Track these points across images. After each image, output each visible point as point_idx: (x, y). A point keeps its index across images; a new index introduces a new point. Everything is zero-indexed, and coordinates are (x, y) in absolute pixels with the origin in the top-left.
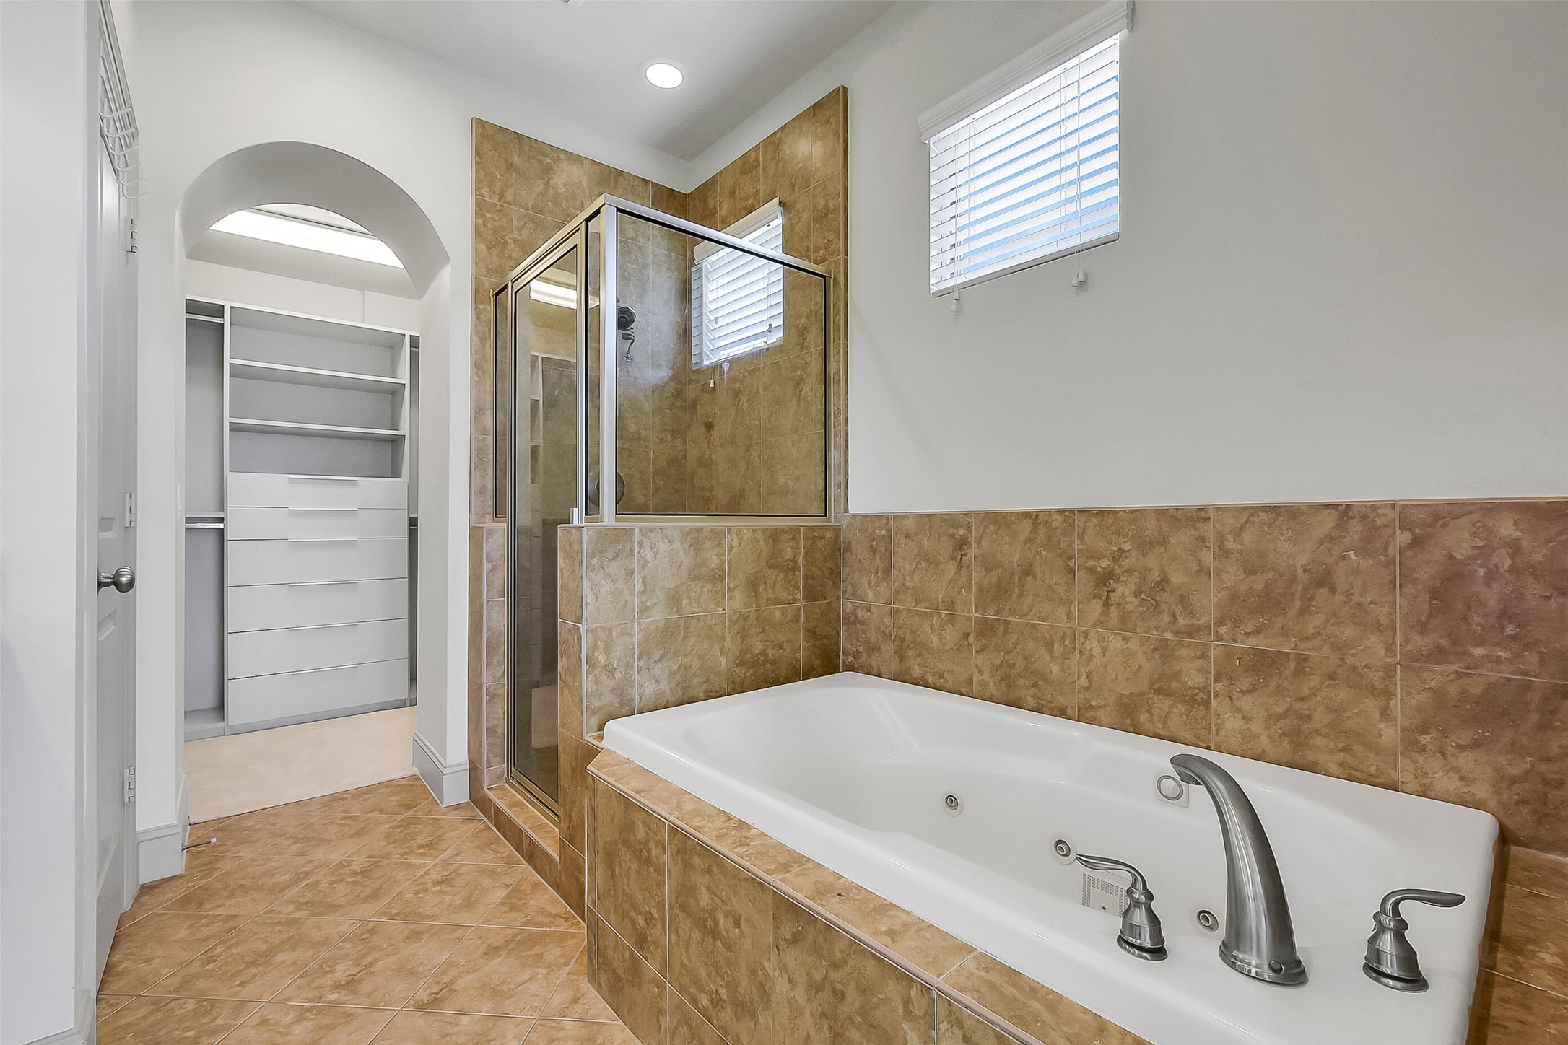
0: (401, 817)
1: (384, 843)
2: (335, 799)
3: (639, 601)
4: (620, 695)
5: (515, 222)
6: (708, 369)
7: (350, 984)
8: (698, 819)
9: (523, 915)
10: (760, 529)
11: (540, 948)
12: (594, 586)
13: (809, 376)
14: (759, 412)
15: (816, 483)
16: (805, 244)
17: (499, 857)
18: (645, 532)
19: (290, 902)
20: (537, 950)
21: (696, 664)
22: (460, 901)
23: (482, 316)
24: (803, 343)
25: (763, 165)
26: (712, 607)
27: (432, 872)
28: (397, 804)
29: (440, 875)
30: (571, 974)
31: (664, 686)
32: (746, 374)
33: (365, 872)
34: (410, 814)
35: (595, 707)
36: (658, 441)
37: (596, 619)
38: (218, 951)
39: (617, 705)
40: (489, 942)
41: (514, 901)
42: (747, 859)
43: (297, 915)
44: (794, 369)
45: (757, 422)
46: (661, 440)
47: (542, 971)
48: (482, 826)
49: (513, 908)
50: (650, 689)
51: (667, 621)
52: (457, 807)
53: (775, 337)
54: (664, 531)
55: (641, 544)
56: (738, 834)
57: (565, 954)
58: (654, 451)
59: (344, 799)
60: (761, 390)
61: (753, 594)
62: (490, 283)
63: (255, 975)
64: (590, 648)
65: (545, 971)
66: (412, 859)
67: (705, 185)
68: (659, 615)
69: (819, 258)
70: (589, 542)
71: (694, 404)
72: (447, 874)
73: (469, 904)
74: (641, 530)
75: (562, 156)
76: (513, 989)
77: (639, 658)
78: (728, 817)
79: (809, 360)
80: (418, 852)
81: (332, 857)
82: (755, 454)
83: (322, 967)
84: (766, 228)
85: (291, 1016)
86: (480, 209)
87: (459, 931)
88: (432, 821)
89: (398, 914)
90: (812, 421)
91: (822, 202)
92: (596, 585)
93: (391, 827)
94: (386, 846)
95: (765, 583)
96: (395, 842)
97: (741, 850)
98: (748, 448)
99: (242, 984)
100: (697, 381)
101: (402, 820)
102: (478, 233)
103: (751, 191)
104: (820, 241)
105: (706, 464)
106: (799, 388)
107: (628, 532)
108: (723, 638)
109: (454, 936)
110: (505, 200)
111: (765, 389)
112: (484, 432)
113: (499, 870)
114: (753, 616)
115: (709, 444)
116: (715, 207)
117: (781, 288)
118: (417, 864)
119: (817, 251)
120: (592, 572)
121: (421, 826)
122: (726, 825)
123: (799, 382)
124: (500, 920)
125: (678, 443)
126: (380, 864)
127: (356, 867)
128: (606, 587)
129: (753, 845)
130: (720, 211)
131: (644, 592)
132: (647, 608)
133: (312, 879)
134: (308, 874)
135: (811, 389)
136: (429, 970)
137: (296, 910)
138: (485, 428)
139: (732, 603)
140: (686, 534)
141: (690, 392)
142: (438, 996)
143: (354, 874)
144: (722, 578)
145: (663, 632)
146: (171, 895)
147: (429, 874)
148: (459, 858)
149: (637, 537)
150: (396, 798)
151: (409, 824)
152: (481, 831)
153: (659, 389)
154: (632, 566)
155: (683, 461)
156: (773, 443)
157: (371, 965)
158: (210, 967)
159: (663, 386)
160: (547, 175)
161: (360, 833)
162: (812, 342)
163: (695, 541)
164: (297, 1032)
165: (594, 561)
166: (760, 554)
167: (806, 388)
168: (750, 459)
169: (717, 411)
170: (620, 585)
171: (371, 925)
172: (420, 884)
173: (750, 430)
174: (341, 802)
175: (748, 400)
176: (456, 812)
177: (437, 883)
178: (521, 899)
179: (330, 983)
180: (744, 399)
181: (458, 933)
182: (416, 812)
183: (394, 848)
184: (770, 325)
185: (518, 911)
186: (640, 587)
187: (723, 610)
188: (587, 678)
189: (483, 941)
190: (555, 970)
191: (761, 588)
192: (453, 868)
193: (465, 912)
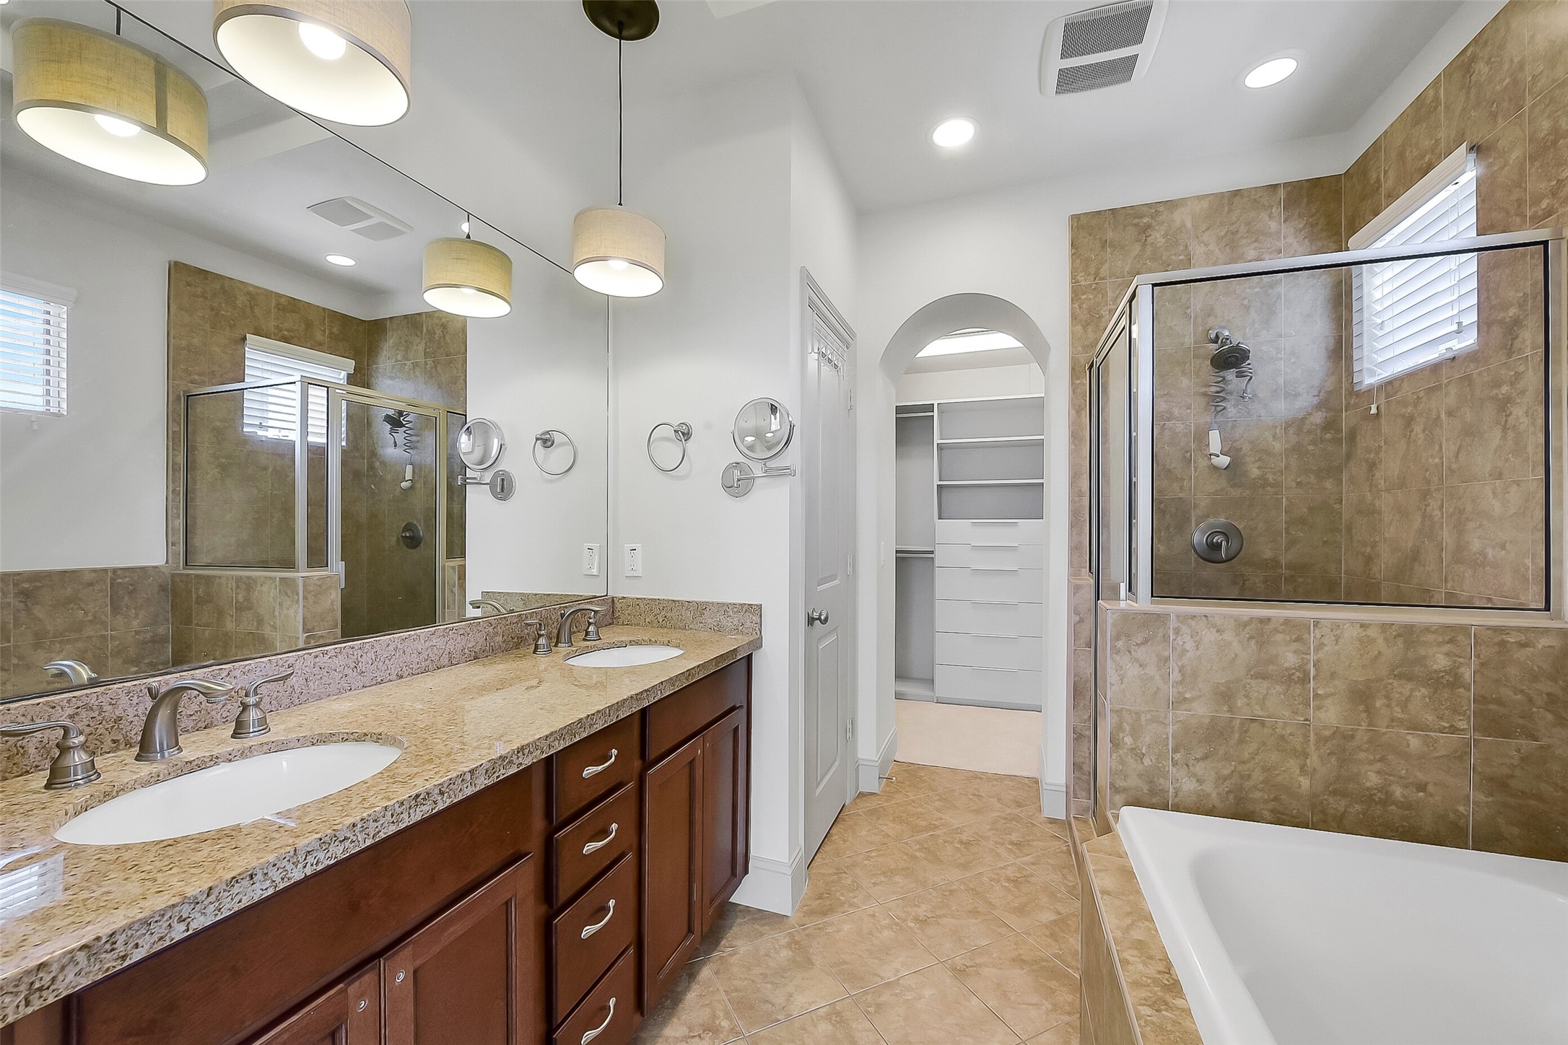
0: (1008, 811)
1: (989, 827)
2: (976, 776)
3: (1175, 690)
4: (1150, 782)
5: (1110, 294)
6: (1370, 391)
7: (923, 922)
8: (1135, 952)
9: (1057, 947)
10: (1376, 625)
11: (1057, 984)
12: (1119, 668)
13: (1523, 392)
14: (1441, 446)
15: (1534, 555)
16: (1515, 196)
17: (1065, 883)
18: (1182, 618)
19: (918, 842)
20: (1053, 984)
21: (1258, 776)
22: (1017, 905)
23: (1078, 390)
24: (1512, 345)
25: (1445, 103)
26: (1287, 714)
27: (1009, 868)
28: (1012, 799)
29: (1014, 874)
30: (1070, 1025)
31: (1208, 787)
32: (1421, 394)
33: (967, 844)
34: (1017, 811)
35: (1120, 787)
36: (1294, 485)
37: (1121, 700)
38: (873, 854)
39: (1146, 791)
40: (1021, 952)
41: (1057, 929)
42: (1143, 1024)
43: (918, 854)
44: (1497, 384)
45: (1437, 460)
46: (1299, 484)
47: (1047, 1005)
48: (1065, 848)
49: (1053, 936)
50: (1189, 786)
51: (1213, 718)
52: (1053, 821)
53: (1469, 340)
54: (1210, 619)
55: (1177, 631)
56: (1160, 994)
57: (1073, 1004)
58: (1287, 498)
59: (981, 779)
60: (1443, 416)
61: (1361, 708)
62: (1083, 359)
63: (882, 882)
64: (1115, 728)
65: (1050, 1007)
66: (1002, 851)
67: (1365, 156)
68: (1202, 710)
69: (1540, 213)
70: (1114, 625)
71: (1352, 436)
72: (1018, 876)
73: (1021, 911)
74: (1178, 617)
75: (1161, 209)
76: (1019, 1004)
77: (1175, 750)
78: (1168, 968)
79: (1522, 368)
80: (1008, 846)
81: (954, 821)
82: (1434, 504)
83: (914, 899)
84: (1452, 188)
85: (886, 922)
86: (1076, 293)
87: (1004, 929)
88: (1030, 825)
89: (972, 890)
90: (1528, 461)
91: (1546, 125)
92: (1122, 667)
93: (999, 817)
94: (989, 830)
95: (1387, 697)
96: (997, 830)
97: (1145, 1011)
98: (1425, 495)
99: (875, 884)
100: (1356, 406)
101: (1009, 814)
102: (1074, 317)
103: (1427, 143)
104: (1543, 186)
105: (1371, 512)
106: (1504, 411)
107: (1161, 618)
108: (1306, 755)
109: (999, 930)
110: (1100, 278)
111: (1450, 414)
112: (1080, 495)
113: (1059, 895)
114: (1362, 736)
115: (1371, 486)
116: (1378, 180)
117: (1475, 269)
118: (1003, 856)
119: (1536, 200)
120: (1117, 654)
121: (1019, 826)
122: (1159, 976)
123: (1504, 405)
124: (1038, 939)
125: (1329, 484)
126: (980, 843)
127: (964, 837)
128: (1133, 671)
129: (1164, 1015)
130: (1385, 182)
131: (1181, 682)
132: (1185, 699)
133: (936, 832)
134: (936, 827)
135: (1525, 414)
136: (971, 946)
137: (920, 850)
138: (1081, 491)
139: (1321, 714)
140: (1242, 625)
141: (1347, 420)
142: (967, 970)
143: (961, 842)
144: (1304, 680)
145: (1208, 729)
146: (869, 805)
147: (1006, 869)
148: (1034, 867)
149: (1173, 623)
150: (1013, 793)
151: (1013, 819)
152: (1062, 852)
153: (1296, 424)
154: (1166, 654)
155: (1337, 506)
156: (1462, 491)
157: (940, 917)
158: (866, 862)
159: (1304, 419)
160: (1144, 235)
161: (978, 812)
162: (1528, 342)
163: (1260, 633)
164: (884, 935)
165: (1120, 644)
166: (1376, 657)
167: (1518, 412)
168: (1428, 511)
169: (1382, 444)
170: (1151, 671)
171: (953, 887)
172: (996, 874)
173: (1427, 470)
174: (978, 781)
175: (1424, 430)
176: (1051, 826)
177: (1008, 880)
178: (1063, 932)
179: (914, 914)
180: (1418, 429)
181: (1003, 930)
182: (1022, 811)
183: (994, 834)
184: (1459, 324)
185: (1056, 940)
186: (1175, 676)
187: (1306, 720)
188: (1111, 756)
189: (1017, 948)
190: (1058, 1012)
191: (1378, 703)
192: (1025, 873)
193: (1016, 915)
